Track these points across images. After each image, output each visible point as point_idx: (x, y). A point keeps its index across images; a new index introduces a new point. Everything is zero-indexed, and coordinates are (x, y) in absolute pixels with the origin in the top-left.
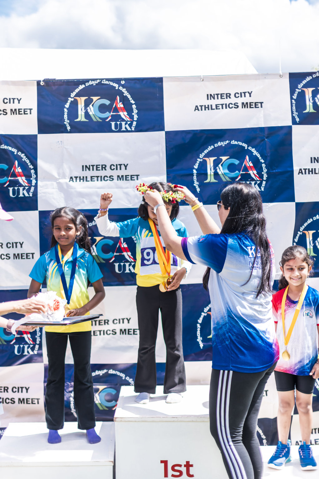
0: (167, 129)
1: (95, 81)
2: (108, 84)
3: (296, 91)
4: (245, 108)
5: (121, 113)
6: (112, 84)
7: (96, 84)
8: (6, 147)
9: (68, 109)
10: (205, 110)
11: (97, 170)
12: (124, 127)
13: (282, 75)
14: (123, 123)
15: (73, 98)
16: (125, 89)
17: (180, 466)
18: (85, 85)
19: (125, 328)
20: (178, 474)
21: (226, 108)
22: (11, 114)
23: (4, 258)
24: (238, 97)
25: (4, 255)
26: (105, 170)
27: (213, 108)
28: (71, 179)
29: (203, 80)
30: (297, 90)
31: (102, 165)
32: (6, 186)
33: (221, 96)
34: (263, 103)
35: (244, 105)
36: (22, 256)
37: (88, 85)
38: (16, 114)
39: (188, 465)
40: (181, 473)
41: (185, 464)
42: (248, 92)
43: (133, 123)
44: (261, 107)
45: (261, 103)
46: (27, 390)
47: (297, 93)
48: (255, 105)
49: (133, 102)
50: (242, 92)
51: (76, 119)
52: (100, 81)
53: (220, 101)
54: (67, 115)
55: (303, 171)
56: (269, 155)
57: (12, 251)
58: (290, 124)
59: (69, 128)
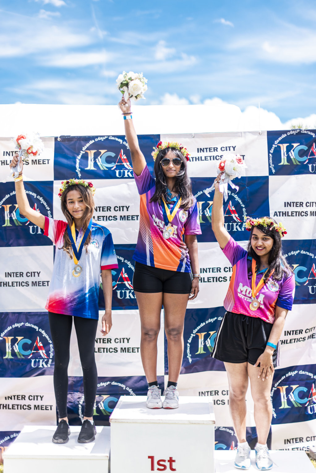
1: (103, 137)
2: (114, 140)
5: (125, 164)
6: (117, 139)
7: (104, 140)
8: (28, 192)
9: (79, 160)
10: (196, 160)
11: (103, 211)
12: (127, 174)
13: (261, 133)
14: (126, 171)
17: (164, 461)
18: (95, 140)
19: (125, 347)
20: (162, 468)
21: (214, 159)
23: (24, 285)
24: (224, 150)
25: (24, 283)
26: (110, 211)
27: (202, 159)
29: (194, 137)
30: (273, 145)
31: (107, 207)
32: (27, 224)
33: (210, 150)
34: (245, 156)
36: (39, 284)
37: (97, 140)
38: (36, 164)
39: (171, 461)
40: (165, 467)
41: (169, 459)
42: (233, 147)
44: (243, 159)
45: (243, 156)
46: (42, 398)
47: (273, 148)
50: (227, 146)
51: (86, 168)
52: (108, 137)
54: (78, 165)
55: (278, 214)
56: (248, 201)
57: (30, 280)
58: (267, 174)
59: (80, 175)
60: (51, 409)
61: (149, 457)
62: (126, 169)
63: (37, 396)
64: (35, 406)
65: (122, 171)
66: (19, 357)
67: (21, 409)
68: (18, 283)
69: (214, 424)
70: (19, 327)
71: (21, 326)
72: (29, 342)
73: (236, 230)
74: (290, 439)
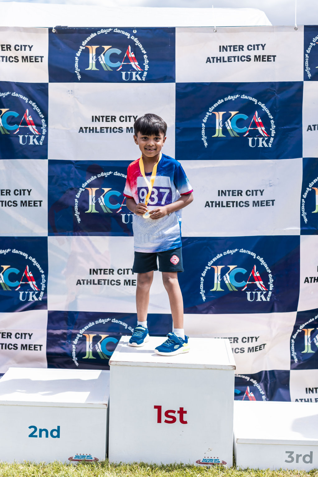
0: (178, 80)
1: (107, 30)
2: (120, 33)
3: (311, 45)
4: (257, 61)
5: (132, 63)
6: (123, 33)
7: (108, 32)
8: (17, 95)
9: (79, 57)
10: (217, 62)
11: (106, 121)
12: (135, 76)
13: (296, 27)
14: (134, 73)
15: (84, 46)
16: (137, 39)
17: (174, 412)
18: (97, 33)
19: (129, 279)
20: (171, 420)
21: (238, 61)
22: (23, 62)
23: (11, 205)
24: (251, 49)
25: (11, 202)
26: (115, 121)
27: (225, 60)
28: (81, 130)
29: (216, 31)
30: (311, 43)
31: (112, 117)
32: (16, 133)
33: (234, 48)
34: (275, 56)
35: (257, 58)
36: (29, 204)
37: (100, 33)
38: (28, 62)
39: (182, 412)
40: (174, 420)
41: (179, 410)
42: (262, 45)
43: (144, 73)
44: (274, 61)
45: (274, 56)
46: (30, 336)
47: (311, 47)
48: (268, 58)
49: (144, 52)
50: (255, 44)
51: (86, 68)
52: (112, 29)
53: (232, 53)
54: (78, 64)
55: (313, 127)
56: (278, 111)
57: (19, 199)
58: (302, 80)
59: (79, 77)
60: (40, 350)
61: (155, 407)
62: (134, 70)
63: (25, 334)
64: (22, 345)
65: (129, 73)
66: (5, 289)
67: (6, 348)
68: (4, 203)
69: (235, 370)
70: (5, 254)
71: (6, 253)
72: (17, 271)
73: (262, 146)
74: (313, 388)
